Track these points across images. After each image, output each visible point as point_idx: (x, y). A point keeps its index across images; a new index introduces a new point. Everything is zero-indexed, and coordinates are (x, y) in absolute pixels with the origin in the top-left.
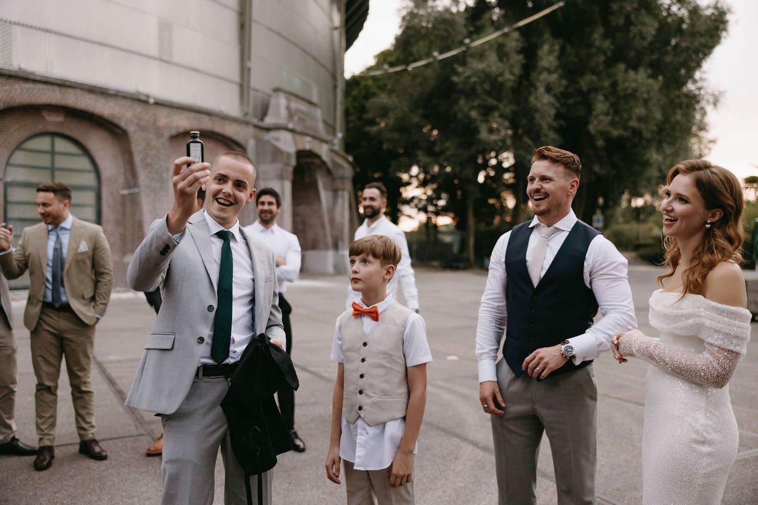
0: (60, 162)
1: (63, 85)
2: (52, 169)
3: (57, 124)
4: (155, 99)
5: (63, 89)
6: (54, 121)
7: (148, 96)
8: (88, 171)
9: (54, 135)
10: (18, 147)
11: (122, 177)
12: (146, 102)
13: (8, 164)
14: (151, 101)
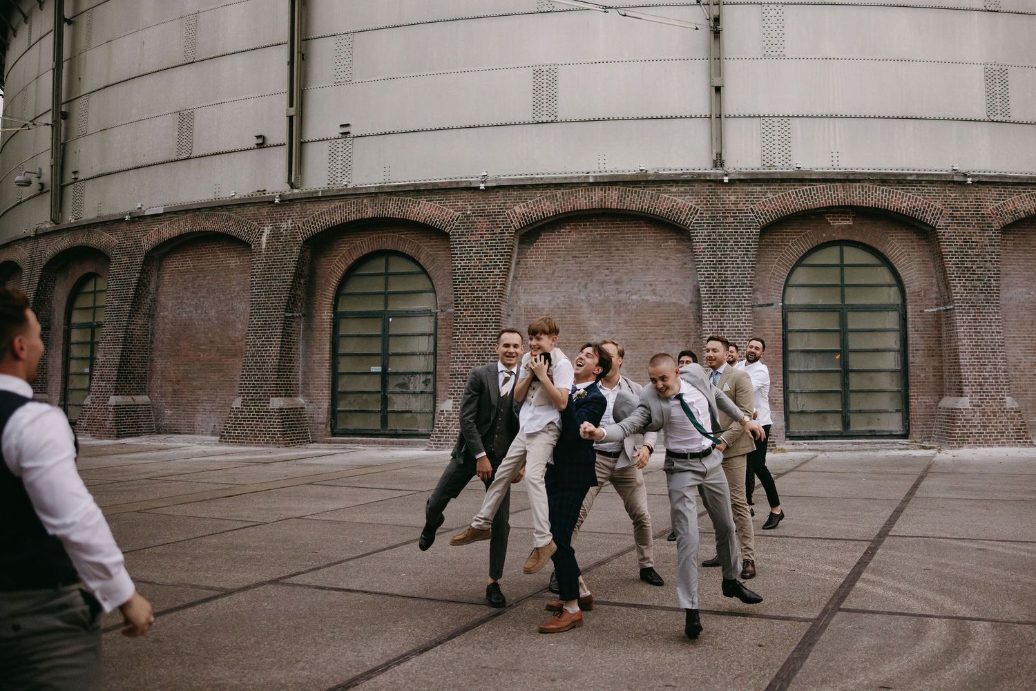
0: (852, 277)
1: (848, 179)
2: (843, 286)
3: (843, 229)
4: (973, 176)
5: (847, 185)
6: (840, 225)
7: (965, 175)
8: (890, 286)
9: (841, 243)
10: (799, 263)
11: (935, 289)
12: (963, 184)
13: (786, 285)
14: (969, 180)
